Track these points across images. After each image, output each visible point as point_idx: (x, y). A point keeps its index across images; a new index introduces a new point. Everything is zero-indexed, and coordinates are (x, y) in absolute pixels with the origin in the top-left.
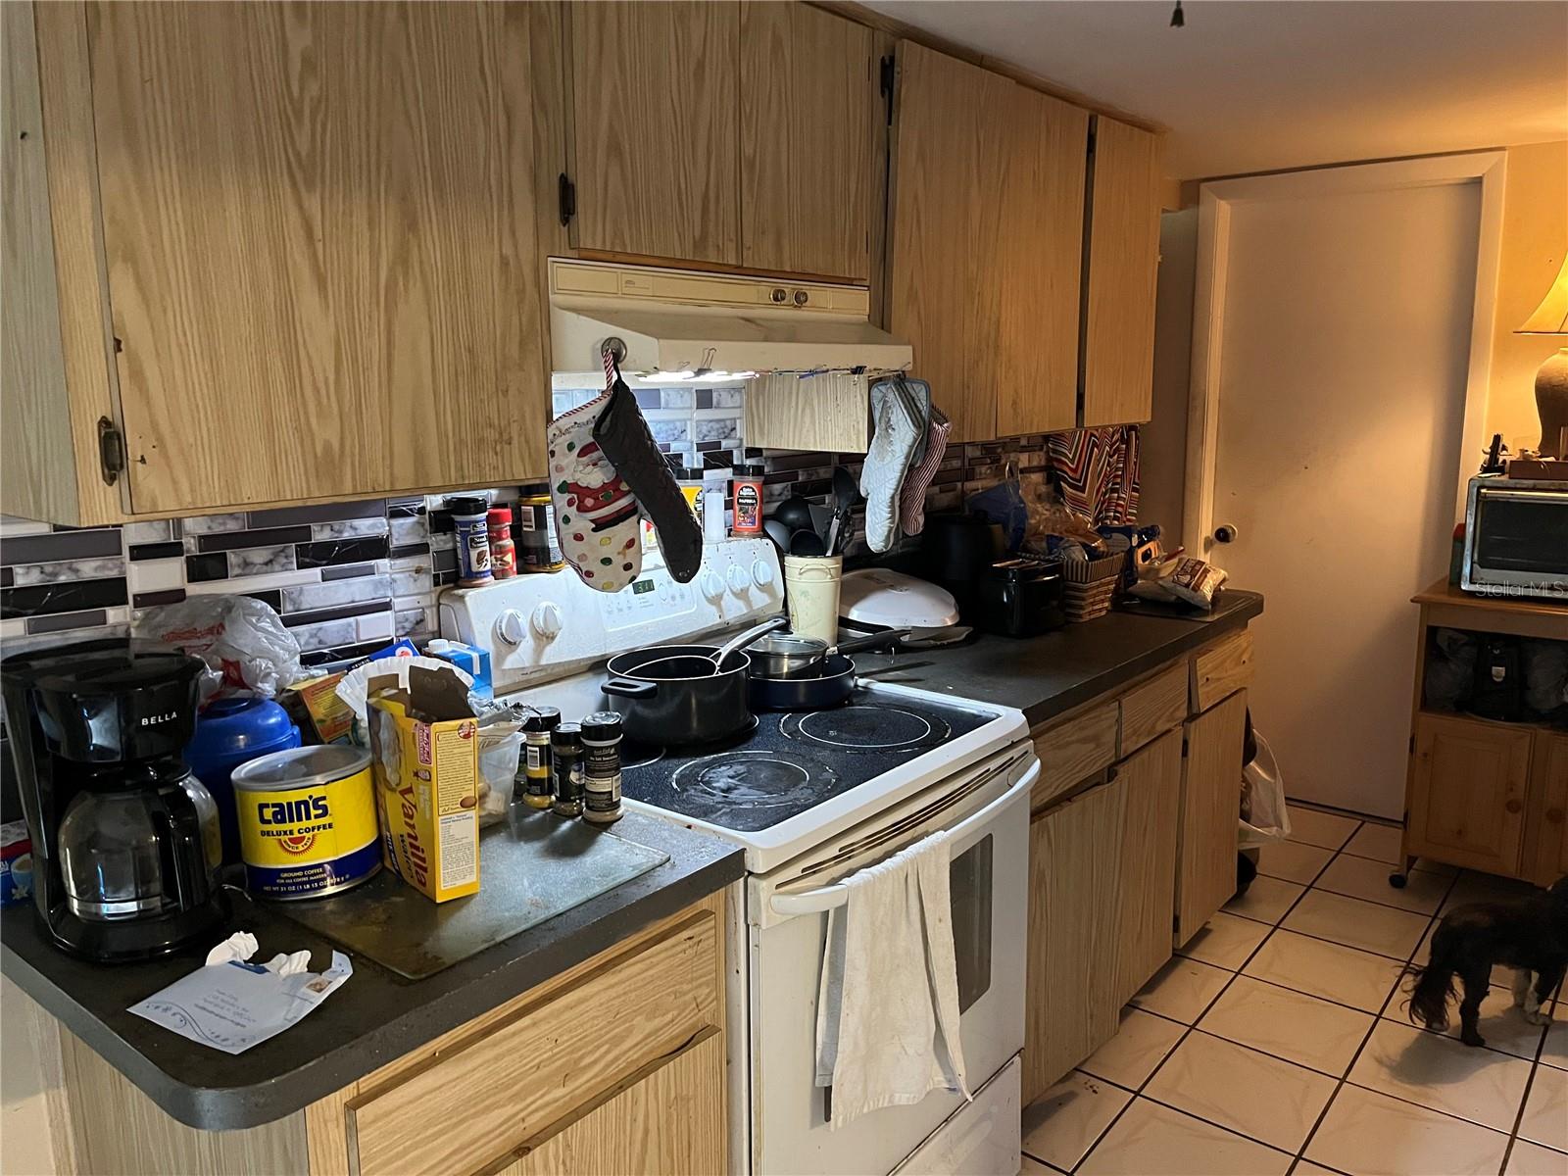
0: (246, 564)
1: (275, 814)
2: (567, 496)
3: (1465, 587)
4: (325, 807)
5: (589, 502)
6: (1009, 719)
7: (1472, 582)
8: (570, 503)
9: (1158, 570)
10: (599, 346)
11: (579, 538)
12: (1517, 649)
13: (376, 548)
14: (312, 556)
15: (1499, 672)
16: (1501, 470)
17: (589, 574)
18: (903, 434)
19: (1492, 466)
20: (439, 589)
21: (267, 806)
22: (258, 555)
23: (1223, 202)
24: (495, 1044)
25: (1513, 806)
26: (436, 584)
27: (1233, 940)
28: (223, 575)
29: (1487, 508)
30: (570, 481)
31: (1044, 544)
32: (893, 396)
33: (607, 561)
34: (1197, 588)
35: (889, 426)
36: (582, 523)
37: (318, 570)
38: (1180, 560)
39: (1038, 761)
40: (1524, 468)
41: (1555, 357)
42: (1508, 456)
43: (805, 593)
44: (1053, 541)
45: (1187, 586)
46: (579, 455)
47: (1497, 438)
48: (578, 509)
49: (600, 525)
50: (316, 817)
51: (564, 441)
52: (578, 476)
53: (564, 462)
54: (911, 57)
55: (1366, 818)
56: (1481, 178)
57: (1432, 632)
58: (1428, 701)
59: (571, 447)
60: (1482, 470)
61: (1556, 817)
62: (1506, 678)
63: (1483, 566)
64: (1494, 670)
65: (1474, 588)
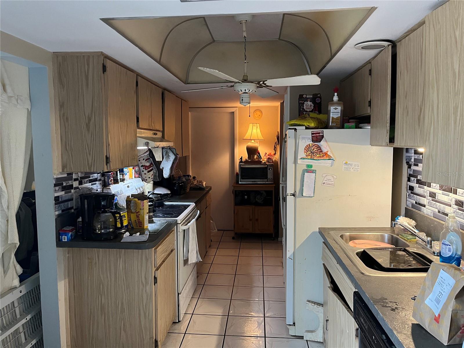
0: (84, 182)
1: (118, 218)
2: (143, 167)
3: (240, 183)
4: (125, 216)
5: (147, 168)
6: (192, 205)
7: (241, 182)
8: (144, 168)
9: (194, 183)
10: (145, 143)
11: (145, 174)
12: (248, 193)
13: (96, 180)
15: (246, 197)
16: (242, 162)
17: (146, 180)
18: (172, 157)
19: (241, 162)
21: (117, 217)
22: (85, 180)
25: (250, 220)
26: (102, 186)
27: (212, 252)
28: (82, 184)
29: (241, 168)
30: (144, 165)
31: (178, 178)
32: (169, 151)
33: (149, 178)
34: (203, 185)
35: (169, 156)
36: (146, 172)
37: (91, 183)
38: (197, 181)
40: (246, 162)
41: (249, 143)
42: (244, 160)
44: (180, 177)
45: (201, 185)
46: (145, 161)
47: (242, 157)
48: (145, 169)
49: (148, 172)
50: (124, 218)
51: (143, 158)
52: (145, 164)
53: (142, 162)
55: (224, 230)
56: (234, 112)
57: (236, 191)
58: (236, 204)
59: (144, 159)
60: (239, 163)
61: (257, 220)
62: (247, 198)
63: (242, 179)
64: (245, 196)
65: (241, 183)
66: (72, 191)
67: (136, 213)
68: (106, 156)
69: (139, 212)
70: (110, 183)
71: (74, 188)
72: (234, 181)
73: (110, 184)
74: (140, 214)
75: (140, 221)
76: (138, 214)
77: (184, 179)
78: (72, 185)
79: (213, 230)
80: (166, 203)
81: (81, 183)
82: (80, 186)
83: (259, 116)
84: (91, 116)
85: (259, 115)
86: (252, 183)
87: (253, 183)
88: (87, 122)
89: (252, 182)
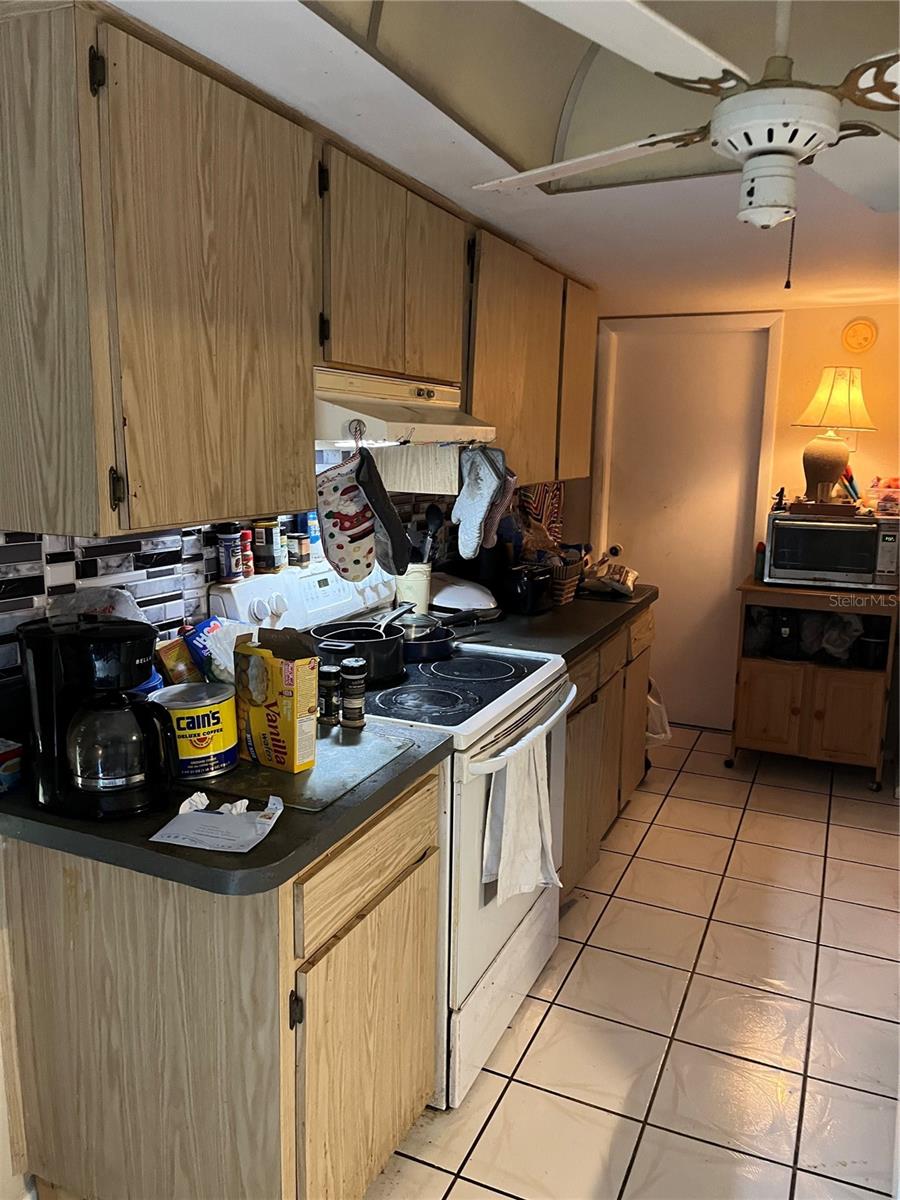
0: (108, 567)
1: (188, 724)
2: (332, 521)
3: (766, 580)
4: (218, 718)
5: (347, 524)
6: (555, 662)
7: (770, 577)
8: (335, 525)
9: (596, 572)
10: (347, 424)
11: (340, 547)
12: (794, 616)
13: (174, 557)
14: (144, 562)
15: (785, 631)
16: (784, 509)
17: (345, 570)
19: (779, 506)
20: (208, 584)
21: (183, 719)
22: (114, 560)
23: (613, 334)
24: (355, 849)
25: (795, 712)
26: (207, 581)
27: (645, 806)
28: (94, 574)
29: (776, 531)
30: (335, 511)
31: (536, 556)
32: (479, 459)
33: (357, 562)
34: (624, 583)
35: (478, 478)
36: (342, 538)
37: (144, 571)
38: (610, 566)
39: (575, 686)
40: (797, 508)
41: (815, 440)
42: (789, 500)
43: (409, 588)
44: (541, 554)
45: (618, 581)
46: (342, 494)
47: (782, 490)
48: (341, 529)
49: (354, 539)
50: (214, 724)
51: (332, 484)
52: (340, 507)
53: (330, 499)
54: (485, 240)
55: (703, 729)
56: (768, 329)
57: (749, 608)
58: (746, 652)
59: (336, 489)
60: (773, 509)
61: (820, 715)
62: (790, 635)
63: (776, 567)
64: (783, 630)
65: (771, 581)
66: (38, 601)
67: (268, 707)
68: (113, 471)
69: (275, 704)
70: (234, 570)
71: (49, 588)
72: (750, 571)
73: (236, 575)
74: (278, 714)
75: (279, 741)
76: (271, 713)
77: (557, 562)
78: (40, 579)
79: (658, 734)
80: (466, 647)
81: (86, 570)
82: (80, 584)
83: (863, 342)
84: (47, 294)
85: (866, 339)
86: (811, 583)
87: (818, 584)
88: (35, 319)
89: (815, 580)
